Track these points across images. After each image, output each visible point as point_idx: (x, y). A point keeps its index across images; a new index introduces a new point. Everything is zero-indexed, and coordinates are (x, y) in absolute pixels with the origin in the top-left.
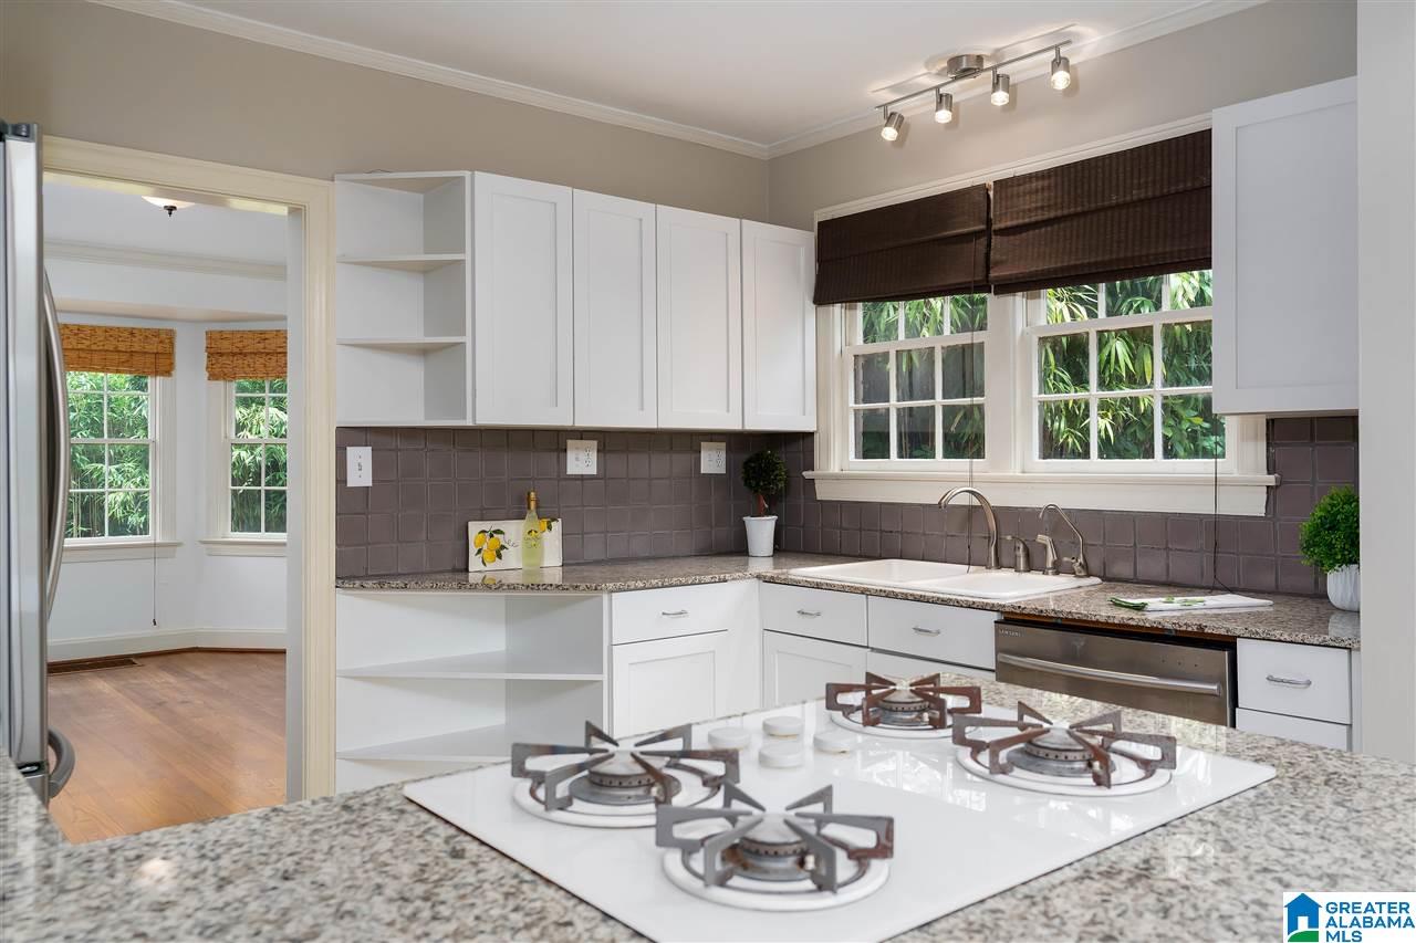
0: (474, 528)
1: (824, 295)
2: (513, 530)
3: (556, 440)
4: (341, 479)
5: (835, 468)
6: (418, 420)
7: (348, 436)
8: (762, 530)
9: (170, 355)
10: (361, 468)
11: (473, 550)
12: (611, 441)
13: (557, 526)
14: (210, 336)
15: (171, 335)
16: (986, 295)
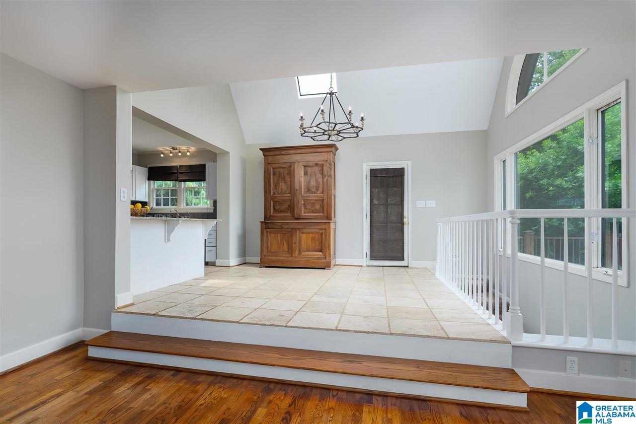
1: (149, 179)
5: (152, 208)
16: (177, 182)
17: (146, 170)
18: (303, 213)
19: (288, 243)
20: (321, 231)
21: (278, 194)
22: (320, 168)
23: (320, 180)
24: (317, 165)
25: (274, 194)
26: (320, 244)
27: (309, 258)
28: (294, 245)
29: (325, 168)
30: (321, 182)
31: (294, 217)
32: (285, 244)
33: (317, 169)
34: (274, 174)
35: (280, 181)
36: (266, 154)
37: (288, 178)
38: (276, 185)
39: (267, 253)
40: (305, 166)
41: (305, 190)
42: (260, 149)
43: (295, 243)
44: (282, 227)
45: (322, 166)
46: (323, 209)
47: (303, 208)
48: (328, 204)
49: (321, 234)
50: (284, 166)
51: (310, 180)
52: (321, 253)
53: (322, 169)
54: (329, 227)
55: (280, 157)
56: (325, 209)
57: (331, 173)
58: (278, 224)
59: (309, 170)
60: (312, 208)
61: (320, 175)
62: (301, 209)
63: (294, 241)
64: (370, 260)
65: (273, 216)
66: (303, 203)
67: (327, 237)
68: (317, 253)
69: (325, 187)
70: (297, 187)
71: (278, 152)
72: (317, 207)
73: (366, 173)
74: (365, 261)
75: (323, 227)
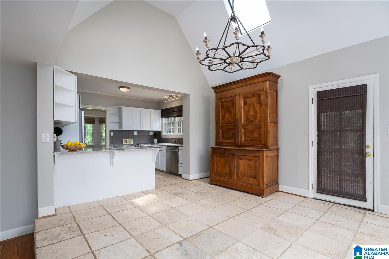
0: (124, 140)
1: (162, 117)
2: (128, 140)
3: (133, 131)
4: (110, 135)
5: (163, 134)
6: (118, 129)
7: (111, 131)
8: (156, 141)
9: (94, 121)
10: (112, 134)
11: (124, 142)
12: (138, 131)
13: (133, 140)
14: (100, 119)
15: (95, 119)
16: (173, 118)
17: (160, 112)
18: (243, 140)
19: (229, 167)
20: (256, 159)
21: (225, 124)
22: (257, 98)
23: (258, 109)
24: (254, 95)
25: (222, 123)
26: (255, 171)
27: (245, 182)
28: (233, 169)
29: (262, 97)
30: (259, 112)
31: (236, 143)
32: (227, 166)
33: (254, 99)
34: (222, 107)
35: (227, 113)
36: (217, 91)
37: (232, 110)
38: (224, 116)
39: (215, 173)
40: (245, 98)
41: (245, 120)
42: (212, 88)
43: (234, 167)
44: (225, 153)
45: (259, 96)
46: (261, 137)
47: (243, 136)
48: (265, 132)
49: (256, 161)
50: (229, 99)
51: (249, 109)
52: (255, 180)
53: (259, 99)
54: (263, 155)
55: (226, 92)
56: (263, 136)
57: (267, 101)
58: (222, 149)
59: (248, 101)
60: (251, 136)
61: (258, 104)
62: (241, 137)
63: (233, 166)
64: (317, 192)
65: (222, 143)
66: (243, 131)
67: (261, 165)
68: (252, 179)
69: (263, 116)
70: (238, 117)
71: (224, 89)
72: (256, 135)
73: (312, 95)
74: (312, 193)
75: (257, 155)
